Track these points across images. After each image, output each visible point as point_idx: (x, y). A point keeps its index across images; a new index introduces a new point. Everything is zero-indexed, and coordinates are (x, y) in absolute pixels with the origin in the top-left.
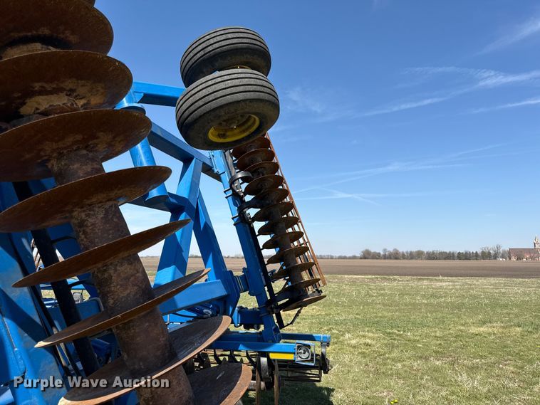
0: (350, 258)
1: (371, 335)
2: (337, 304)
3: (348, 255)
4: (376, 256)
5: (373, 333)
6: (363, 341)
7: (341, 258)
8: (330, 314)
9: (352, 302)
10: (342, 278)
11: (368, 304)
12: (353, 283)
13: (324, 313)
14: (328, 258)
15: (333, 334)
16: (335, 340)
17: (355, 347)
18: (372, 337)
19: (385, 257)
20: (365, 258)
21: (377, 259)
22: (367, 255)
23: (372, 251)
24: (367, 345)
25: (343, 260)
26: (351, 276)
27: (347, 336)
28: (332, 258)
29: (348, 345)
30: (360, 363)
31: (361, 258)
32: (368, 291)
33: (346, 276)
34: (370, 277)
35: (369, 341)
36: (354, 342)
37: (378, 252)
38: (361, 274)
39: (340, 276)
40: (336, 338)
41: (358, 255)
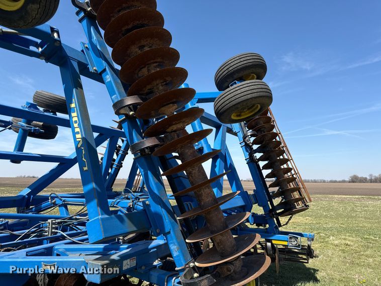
0: (340, 182)
1: (350, 238)
2: (326, 217)
3: (338, 180)
4: (363, 180)
5: (353, 237)
6: (344, 242)
7: (331, 182)
8: (320, 223)
9: (339, 216)
10: (332, 198)
11: (352, 217)
12: (342, 201)
13: (315, 222)
14: (320, 182)
15: (321, 236)
16: (322, 240)
17: (337, 246)
18: (352, 240)
19: (371, 181)
20: (353, 182)
21: (364, 182)
22: (354, 180)
23: (360, 176)
24: (347, 245)
25: (334, 183)
26: (340, 196)
27: (331, 238)
28: (324, 182)
29: (332, 244)
30: (340, 256)
31: (349, 182)
32: (353, 208)
33: (336, 196)
34: (357, 197)
35: (349, 243)
36: (336, 242)
37: (364, 177)
38: (349, 195)
39: (331, 196)
40: (323, 239)
41: (347, 179)
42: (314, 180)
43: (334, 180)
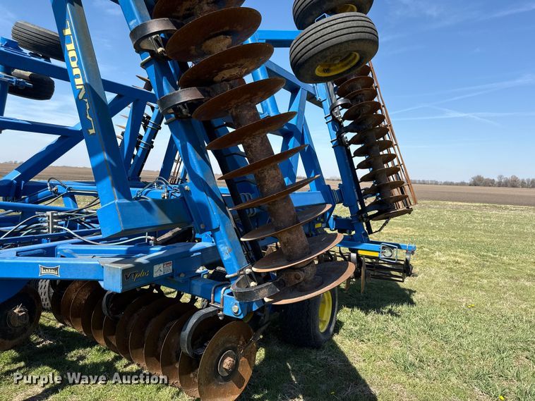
0: (457, 184)
1: (463, 255)
2: (433, 228)
3: (455, 182)
4: (490, 183)
5: (465, 254)
6: (453, 258)
7: (446, 184)
9: (450, 227)
10: (445, 205)
11: (467, 229)
12: (457, 209)
13: (417, 234)
14: (431, 184)
15: (423, 251)
16: (425, 256)
17: (443, 263)
18: (463, 257)
19: (500, 185)
20: (475, 185)
21: (490, 186)
22: (478, 182)
23: (485, 178)
24: (457, 262)
25: (449, 186)
26: (455, 203)
27: (437, 253)
28: (436, 183)
29: (437, 261)
30: (446, 276)
31: (470, 185)
32: (471, 218)
33: (450, 203)
34: (477, 204)
35: (459, 260)
36: (443, 259)
37: (492, 179)
38: (467, 202)
39: (442, 202)
40: (426, 254)
41: (468, 181)
42: (423, 181)
43: (450, 181)
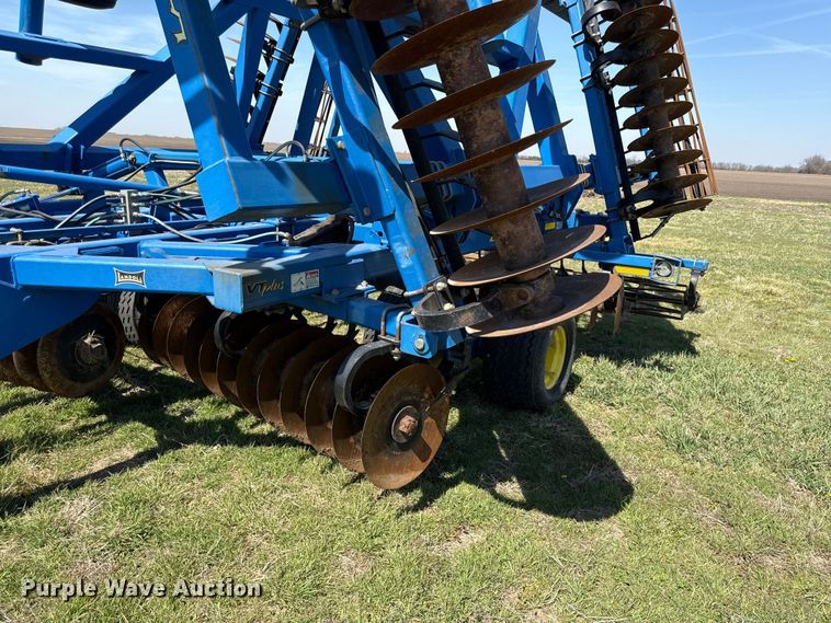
0: (778, 171)
1: (781, 282)
2: (733, 240)
5: (785, 280)
6: (763, 287)
7: (759, 169)
8: (717, 251)
9: (762, 238)
10: (754, 204)
11: (790, 243)
12: (775, 211)
13: (706, 248)
16: (717, 282)
17: (747, 294)
18: (781, 285)
20: (809, 171)
22: (814, 166)
24: (770, 293)
25: (765, 174)
26: (771, 201)
27: (738, 278)
28: (742, 168)
29: (737, 290)
30: (751, 313)
31: (800, 172)
33: (762, 201)
35: (775, 289)
36: (747, 287)
39: (750, 200)
40: (719, 280)
41: (797, 165)
42: (721, 164)
43: (766, 165)
